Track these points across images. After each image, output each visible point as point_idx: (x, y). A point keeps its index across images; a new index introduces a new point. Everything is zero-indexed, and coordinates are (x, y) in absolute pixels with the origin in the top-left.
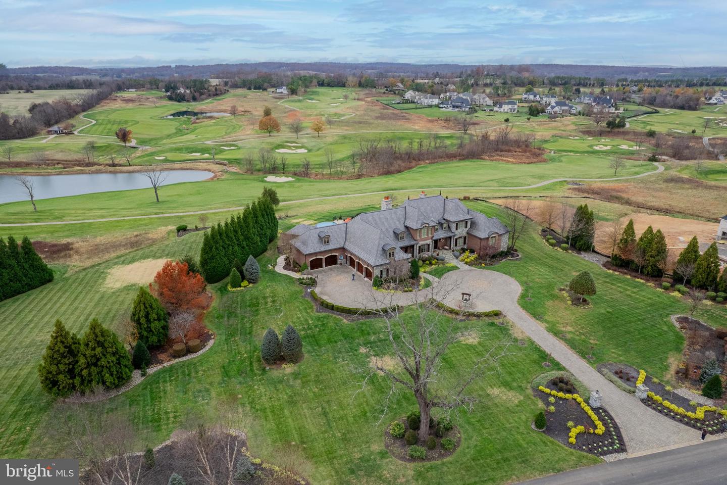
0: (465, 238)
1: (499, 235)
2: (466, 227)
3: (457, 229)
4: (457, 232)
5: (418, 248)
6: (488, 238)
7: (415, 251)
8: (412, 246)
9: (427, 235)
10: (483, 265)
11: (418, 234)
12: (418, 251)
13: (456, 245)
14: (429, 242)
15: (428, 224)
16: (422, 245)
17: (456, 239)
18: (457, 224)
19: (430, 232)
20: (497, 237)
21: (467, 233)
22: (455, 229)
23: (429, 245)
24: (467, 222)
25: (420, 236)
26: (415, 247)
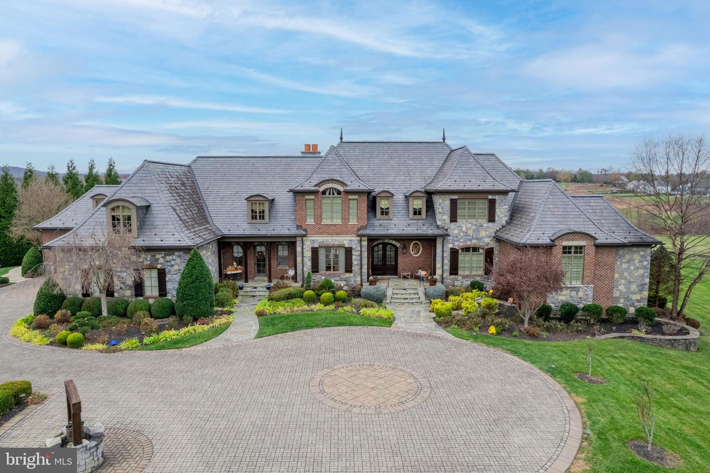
0: (489, 253)
1: (598, 247)
2: (492, 219)
3: (453, 218)
4: (454, 229)
5: (308, 254)
6: (548, 248)
7: (299, 259)
8: (291, 243)
9: (345, 219)
10: (492, 330)
11: (310, 212)
12: (308, 263)
13: (454, 270)
14: (350, 240)
15: (343, 184)
16: (328, 248)
17: (454, 253)
18: (454, 203)
19: (353, 211)
20: (590, 251)
21: (498, 240)
22: (447, 218)
23: (349, 251)
24: (492, 203)
25: (318, 218)
26: (299, 249)
